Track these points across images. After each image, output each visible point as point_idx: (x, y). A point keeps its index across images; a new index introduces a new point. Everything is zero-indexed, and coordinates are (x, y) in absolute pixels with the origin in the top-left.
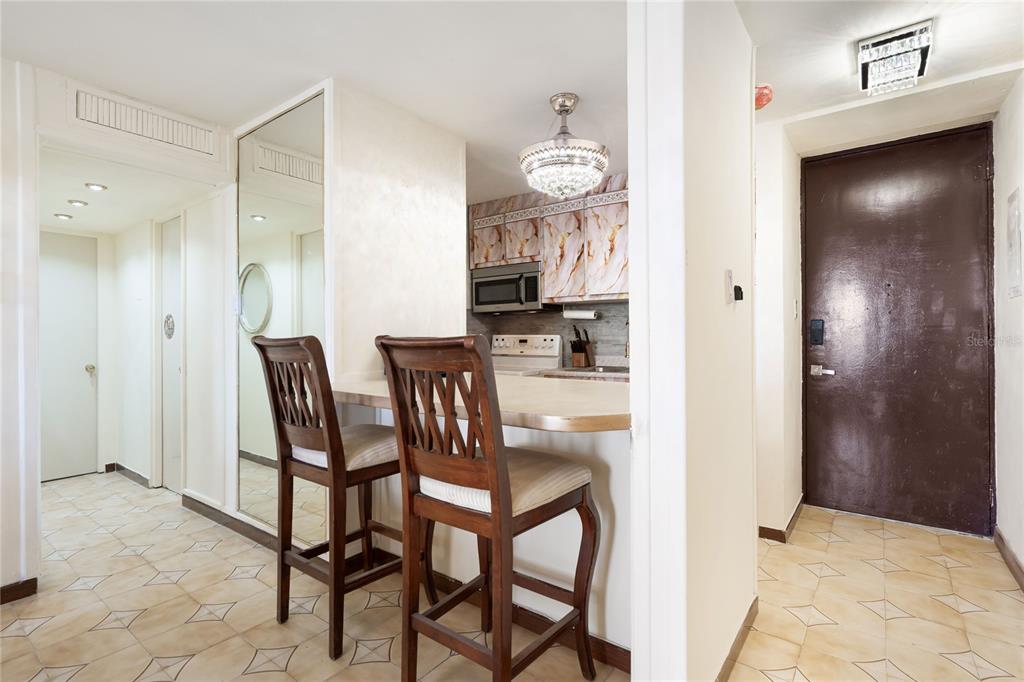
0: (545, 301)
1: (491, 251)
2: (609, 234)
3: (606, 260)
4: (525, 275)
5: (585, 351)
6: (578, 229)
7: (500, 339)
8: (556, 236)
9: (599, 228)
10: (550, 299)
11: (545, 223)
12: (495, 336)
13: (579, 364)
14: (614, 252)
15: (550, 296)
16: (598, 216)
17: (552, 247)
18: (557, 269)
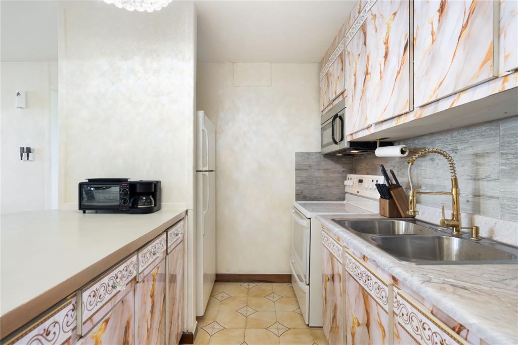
0: (349, 139)
1: (325, 97)
3: (381, 73)
4: (339, 114)
5: (391, 197)
6: (364, 46)
7: (350, 179)
8: (352, 64)
9: (376, 31)
10: (351, 136)
11: (347, 53)
12: (348, 175)
13: (385, 213)
14: (388, 57)
15: (350, 133)
16: (375, 15)
17: (350, 77)
18: (353, 101)
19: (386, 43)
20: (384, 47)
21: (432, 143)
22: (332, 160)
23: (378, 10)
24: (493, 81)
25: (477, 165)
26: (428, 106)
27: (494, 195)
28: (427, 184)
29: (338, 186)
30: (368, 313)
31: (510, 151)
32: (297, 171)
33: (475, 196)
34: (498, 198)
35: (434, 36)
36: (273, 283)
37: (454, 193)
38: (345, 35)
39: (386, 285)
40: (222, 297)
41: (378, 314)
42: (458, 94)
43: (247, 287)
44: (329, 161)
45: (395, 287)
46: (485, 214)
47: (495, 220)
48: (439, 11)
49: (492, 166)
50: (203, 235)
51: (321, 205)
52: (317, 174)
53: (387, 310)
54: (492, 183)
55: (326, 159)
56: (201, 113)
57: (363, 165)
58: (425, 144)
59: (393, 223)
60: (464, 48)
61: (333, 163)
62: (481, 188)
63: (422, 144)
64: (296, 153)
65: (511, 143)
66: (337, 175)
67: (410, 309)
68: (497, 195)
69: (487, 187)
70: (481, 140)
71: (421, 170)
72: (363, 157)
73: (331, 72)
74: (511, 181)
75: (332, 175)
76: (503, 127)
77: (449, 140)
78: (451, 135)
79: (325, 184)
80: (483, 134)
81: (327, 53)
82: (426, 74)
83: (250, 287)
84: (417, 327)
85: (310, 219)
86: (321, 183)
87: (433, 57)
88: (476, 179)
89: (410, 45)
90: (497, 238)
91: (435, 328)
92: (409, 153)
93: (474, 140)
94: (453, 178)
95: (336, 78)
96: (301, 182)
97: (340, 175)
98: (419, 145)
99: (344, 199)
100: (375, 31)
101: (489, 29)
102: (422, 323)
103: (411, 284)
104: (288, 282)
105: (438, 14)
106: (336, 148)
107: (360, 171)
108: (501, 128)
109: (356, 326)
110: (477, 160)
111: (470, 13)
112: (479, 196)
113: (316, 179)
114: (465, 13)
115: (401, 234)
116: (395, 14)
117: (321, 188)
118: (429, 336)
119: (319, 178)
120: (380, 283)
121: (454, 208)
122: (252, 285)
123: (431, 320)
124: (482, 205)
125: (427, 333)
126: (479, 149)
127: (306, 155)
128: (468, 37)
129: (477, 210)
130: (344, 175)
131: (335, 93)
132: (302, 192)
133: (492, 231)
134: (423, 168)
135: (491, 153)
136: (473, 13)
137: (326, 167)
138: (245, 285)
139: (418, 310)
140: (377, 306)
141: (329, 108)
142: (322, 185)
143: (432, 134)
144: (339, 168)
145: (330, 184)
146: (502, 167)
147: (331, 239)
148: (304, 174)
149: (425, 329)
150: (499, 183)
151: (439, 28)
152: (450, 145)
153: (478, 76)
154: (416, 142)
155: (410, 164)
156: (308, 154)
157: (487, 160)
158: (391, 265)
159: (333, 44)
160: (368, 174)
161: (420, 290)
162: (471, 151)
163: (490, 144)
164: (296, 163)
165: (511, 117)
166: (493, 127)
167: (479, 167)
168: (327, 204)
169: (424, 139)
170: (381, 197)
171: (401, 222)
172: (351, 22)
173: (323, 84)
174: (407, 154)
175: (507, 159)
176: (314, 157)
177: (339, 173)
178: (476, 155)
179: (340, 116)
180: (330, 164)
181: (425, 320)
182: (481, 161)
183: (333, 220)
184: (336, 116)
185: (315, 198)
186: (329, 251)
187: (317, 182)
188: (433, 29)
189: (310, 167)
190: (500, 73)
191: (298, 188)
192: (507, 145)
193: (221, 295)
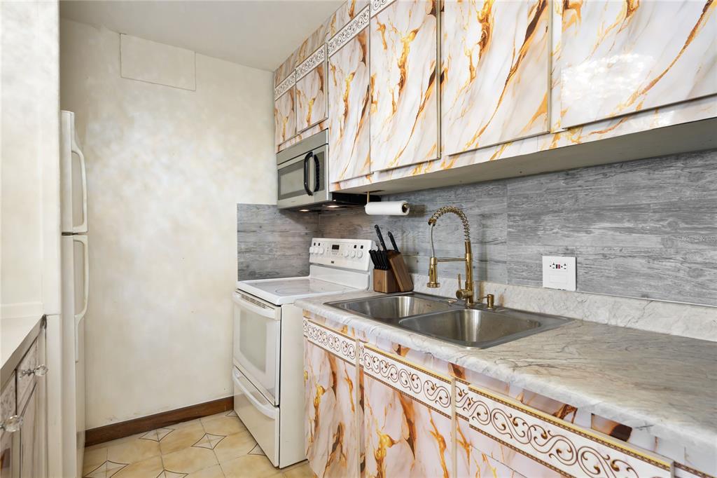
0: (333, 189)
1: (287, 125)
2: (397, 58)
3: (393, 104)
4: (314, 153)
5: (389, 268)
6: (363, 63)
7: (317, 244)
8: (340, 84)
9: (386, 48)
10: (337, 185)
11: (330, 67)
12: (313, 239)
13: (381, 287)
14: (405, 86)
15: (337, 181)
16: (384, 27)
17: (337, 102)
18: (341, 136)
19: (402, 66)
20: (399, 71)
21: (432, 200)
22: (292, 217)
23: (389, 19)
24: (543, 136)
25: (483, 227)
26: (462, 155)
27: (502, 259)
28: (426, 250)
29: (300, 255)
30: (411, 424)
31: (517, 213)
32: (243, 234)
33: (482, 261)
34: (505, 262)
35: (474, 73)
36: (202, 418)
37: (468, 258)
38: (327, 41)
39: (448, 382)
40: (107, 471)
41: (432, 422)
42: (501, 146)
43: (155, 438)
44: (287, 219)
45: (460, 381)
46: (493, 280)
47: (504, 286)
48: (480, 43)
49: (499, 229)
50: (76, 362)
51: (282, 283)
52: (270, 238)
53: (450, 414)
54: (499, 247)
55: (284, 216)
56: (69, 116)
57: (335, 225)
58: (424, 201)
59: (397, 299)
60: (514, 94)
61: (292, 222)
62: (488, 252)
63: (420, 200)
64: (238, 204)
65: (518, 205)
66: (298, 239)
67: (491, 404)
68: (504, 259)
69: (494, 251)
70: (488, 199)
71: (419, 232)
72: (335, 215)
73: (299, 88)
74: (518, 243)
75: (291, 239)
76: (510, 187)
77: (453, 197)
78: (455, 192)
79: (282, 253)
80: (490, 193)
81: (288, 60)
82: (462, 116)
83: (160, 436)
84: (504, 425)
85: (280, 306)
86: (276, 251)
87: (472, 98)
88: (483, 242)
89: (438, 77)
90: (508, 305)
91: (531, 420)
92: (410, 211)
93: (480, 200)
94: (467, 241)
95: (310, 100)
96: (248, 251)
97: (301, 239)
98: (416, 202)
99: (308, 274)
100: (383, 47)
101: (542, 80)
102: (512, 419)
103: (497, 374)
104: (228, 410)
105: (478, 48)
106: (306, 200)
107: (330, 233)
108: (509, 188)
109: (386, 447)
110: (484, 222)
111: (520, 56)
112: (486, 261)
113: (269, 246)
114: (514, 54)
115: (405, 316)
116: (416, 32)
117: (276, 259)
118: (523, 432)
119: (273, 245)
120: (435, 381)
121: (467, 276)
122: (163, 432)
123: (522, 410)
124: (489, 271)
125: (521, 428)
126: (486, 209)
127: (255, 210)
128: (519, 82)
129: (484, 276)
130: (307, 238)
131: (308, 121)
132: (248, 267)
133: (502, 298)
134: (421, 230)
135: (499, 214)
136: (524, 56)
137: (283, 228)
138: (151, 435)
139: (502, 402)
140: (430, 412)
141: (294, 142)
142: (278, 253)
143: (432, 190)
144: (300, 229)
145: (289, 253)
146: (509, 229)
147: (329, 333)
148: (252, 239)
149: (516, 425)
150: (506, 247)
151: (480, 64)
152: (454, 203)
153: (530, 129)
154: (412, 197)
155: (432, 225)
156: (258, 207)
157: (494, 221)
158: (460, 355)
159: (302, 49)
160: (342, 238)
161: (513, 379)
162: (477, 211)
163: (498, 205)
164: (238, 221)
165: (524, 176)
166: (500, 187)
167: (485, 229)
168: (289, 281)
169: (422, 195)
170: (375, 268)
171: (406, 297)
172: (337, 25)
173: (284, 105)
174: (408, 211)
175: (514, 221)
176: (265, 213)
177: (300, 236)
178: (483, 216)
179: (315, 156)
180: (289, 224)
181: (515, 413)
182: (489, 222)
183: (326, 304)
184: (310, 154)
185: (266, 275)
186: (325, 350)
187: (271, 250)
188: (471, 63)
189: (261, 227)
190: (552, 129)
191: (242, 260)
192: (514, 206)
193: (104, 468)
